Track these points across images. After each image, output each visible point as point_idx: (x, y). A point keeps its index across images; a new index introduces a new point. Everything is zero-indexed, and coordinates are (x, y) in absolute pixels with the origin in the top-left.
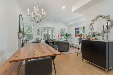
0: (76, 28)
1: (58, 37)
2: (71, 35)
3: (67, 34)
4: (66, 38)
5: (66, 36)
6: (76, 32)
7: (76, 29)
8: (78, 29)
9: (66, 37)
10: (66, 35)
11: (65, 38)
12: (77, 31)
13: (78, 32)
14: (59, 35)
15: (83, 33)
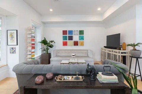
0: (66, 31)
12: (68, 35)
14: (34, 44)
15: (80, 40)
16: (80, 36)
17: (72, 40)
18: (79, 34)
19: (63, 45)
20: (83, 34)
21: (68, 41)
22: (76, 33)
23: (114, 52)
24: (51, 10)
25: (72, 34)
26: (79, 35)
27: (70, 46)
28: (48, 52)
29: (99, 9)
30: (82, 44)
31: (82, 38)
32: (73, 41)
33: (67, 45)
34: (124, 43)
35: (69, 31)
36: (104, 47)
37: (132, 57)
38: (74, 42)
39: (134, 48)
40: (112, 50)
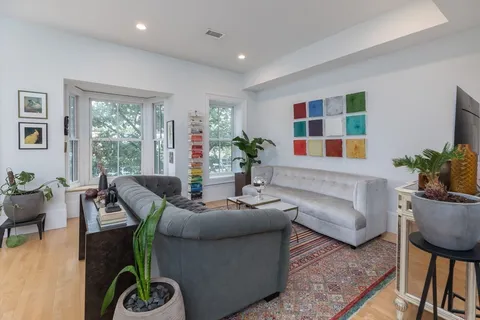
0: (304, 104)
1: (196, 160)
2: (270, 142)
3: (251, 140)
4: (241, 165)
5: (240, 153)
6: (299, 129)
7: (299, 110)
8: (317, 106)
9: (245, 157)
10: (242, 144)
11: (238, 162)
12: (307, 119)
13: (317, 129)
14: (200, 147)
15: (348, 134)
16: (348, 119)
18: (345, 111)
20: (363, 109)
21: (308, 138)
22: (334, 106)
25: (322, 115)
26: (345, 115)
27: (316, 158)
30: (359, 152)
31: (358, 127)
32: (323, 139)
33: (305, 154)
35: (310, 103)
38: (327, 141)
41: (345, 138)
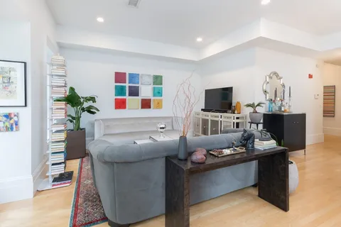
0: (125, 74)
6: (120, 91)
7: (120, 77)
8: (134, 77)
12: (127, 85)
13: (134, 92)
15: (154, 96)
16: (154, 88)
17: (138, 95)
18: (152, 83)
19: (116, 108)
20: (161, 84)
21: (127, 97)
23: (225, 117)
24: (100, 20)
25: (138, 83)
26: (152, 86)
27: (133, 110)
28: (81, 127)
29: (199, 40)
30: (159, 105)
31: (158, 93)
32: (140, 98)
33: (125, 108)
34: (238, 103)
35: (130, 74)
36: (202, 110)
37: (251, 123)
38: (143, 100)
39: (255, 109)
40: (221, 114)
41: (152, 98)
